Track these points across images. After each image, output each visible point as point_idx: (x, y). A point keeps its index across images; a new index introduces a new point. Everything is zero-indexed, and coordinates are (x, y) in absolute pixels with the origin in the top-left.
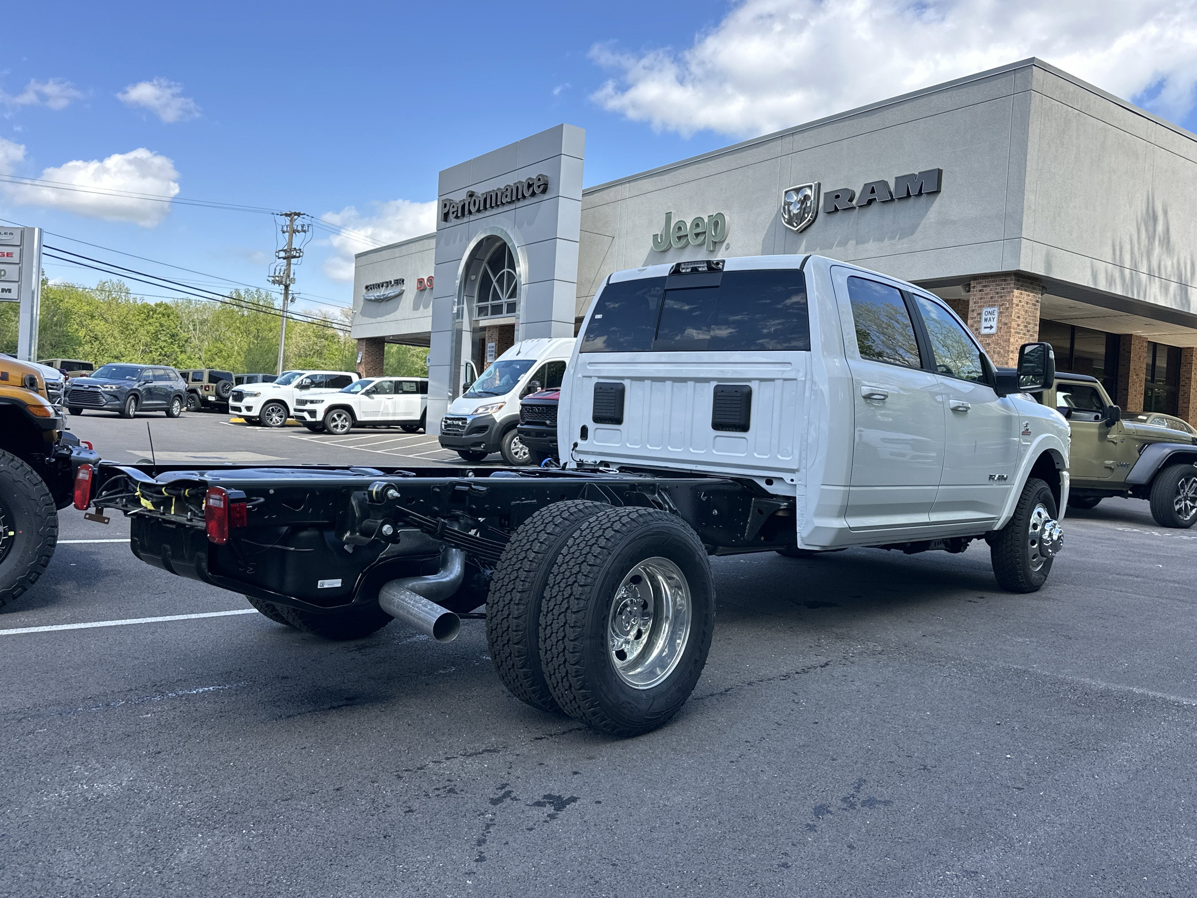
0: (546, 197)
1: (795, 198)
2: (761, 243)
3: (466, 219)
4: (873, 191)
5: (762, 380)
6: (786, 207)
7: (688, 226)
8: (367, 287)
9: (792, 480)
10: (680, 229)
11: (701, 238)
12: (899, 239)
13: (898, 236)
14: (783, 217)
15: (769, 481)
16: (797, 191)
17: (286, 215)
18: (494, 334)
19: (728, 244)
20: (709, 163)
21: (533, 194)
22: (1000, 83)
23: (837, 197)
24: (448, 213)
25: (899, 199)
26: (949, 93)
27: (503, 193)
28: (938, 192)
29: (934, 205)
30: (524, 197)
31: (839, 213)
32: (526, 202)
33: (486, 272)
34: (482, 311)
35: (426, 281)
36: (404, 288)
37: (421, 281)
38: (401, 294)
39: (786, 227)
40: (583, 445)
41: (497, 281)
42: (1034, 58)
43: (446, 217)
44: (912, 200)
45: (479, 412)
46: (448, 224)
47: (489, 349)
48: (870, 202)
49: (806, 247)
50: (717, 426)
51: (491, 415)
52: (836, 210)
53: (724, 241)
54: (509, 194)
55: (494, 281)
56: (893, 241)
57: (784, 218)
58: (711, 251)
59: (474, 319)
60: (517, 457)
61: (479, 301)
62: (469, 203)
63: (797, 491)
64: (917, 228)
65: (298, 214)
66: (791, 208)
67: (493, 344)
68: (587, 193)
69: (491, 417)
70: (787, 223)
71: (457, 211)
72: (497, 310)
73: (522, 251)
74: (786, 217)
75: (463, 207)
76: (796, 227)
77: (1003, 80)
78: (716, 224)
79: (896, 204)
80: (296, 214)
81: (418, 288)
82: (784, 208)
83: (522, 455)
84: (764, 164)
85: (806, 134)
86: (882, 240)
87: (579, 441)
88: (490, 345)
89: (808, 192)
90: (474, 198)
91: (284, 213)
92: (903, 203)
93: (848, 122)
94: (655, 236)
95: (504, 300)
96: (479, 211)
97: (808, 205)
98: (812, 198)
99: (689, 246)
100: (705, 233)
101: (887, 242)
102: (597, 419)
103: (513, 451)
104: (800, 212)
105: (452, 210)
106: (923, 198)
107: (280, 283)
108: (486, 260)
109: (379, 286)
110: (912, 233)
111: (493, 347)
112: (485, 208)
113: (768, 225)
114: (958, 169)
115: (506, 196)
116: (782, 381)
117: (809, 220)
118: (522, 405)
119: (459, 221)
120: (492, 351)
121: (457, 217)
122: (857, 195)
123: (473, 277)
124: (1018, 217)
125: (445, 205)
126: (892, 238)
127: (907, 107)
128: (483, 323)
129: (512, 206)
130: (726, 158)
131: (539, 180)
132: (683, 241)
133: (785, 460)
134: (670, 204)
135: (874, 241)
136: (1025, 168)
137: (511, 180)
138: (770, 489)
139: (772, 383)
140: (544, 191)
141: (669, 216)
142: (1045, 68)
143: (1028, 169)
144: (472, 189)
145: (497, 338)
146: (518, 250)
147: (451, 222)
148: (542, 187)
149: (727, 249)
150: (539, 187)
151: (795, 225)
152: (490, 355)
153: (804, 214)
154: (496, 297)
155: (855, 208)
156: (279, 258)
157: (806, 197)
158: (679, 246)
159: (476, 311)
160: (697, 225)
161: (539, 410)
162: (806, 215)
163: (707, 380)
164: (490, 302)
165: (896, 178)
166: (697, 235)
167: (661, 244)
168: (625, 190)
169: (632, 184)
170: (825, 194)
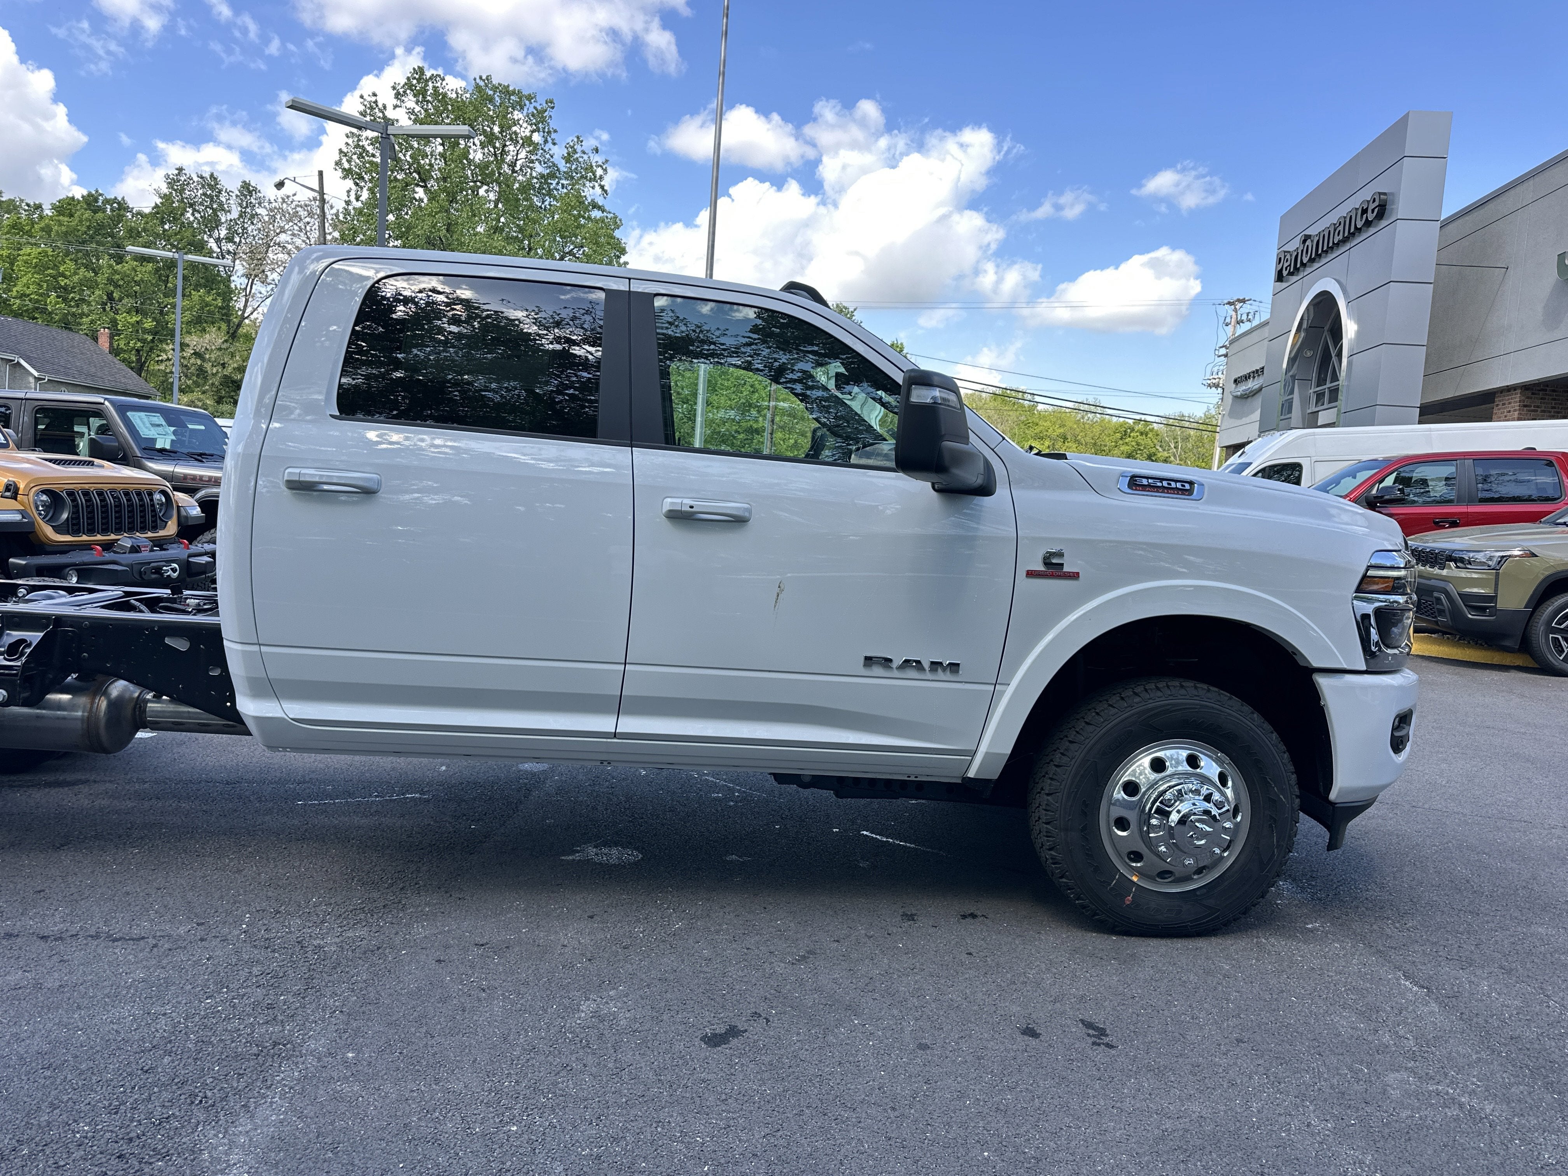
0: (1383, 223)
3: (1300, 275)
8: (1236, 381)
17: (1229, 303)
21: (1368, 224)
24: (1281, 270)
27: (1335, 230)
30: (1357, 230)
43: (1280, 276)
46: (1283, 285)
54: (1341, 228)
55: (1333, 355)
61: (1318, 385)
62: (1302, 251)
65: (1243, 301)
71: (1290, 265)
73: (1352, 307)
75: (1296, 258)
80: (1239, 301)
90: (1307, 244)
91: (1226, 301)
94: (1560, 257)
96: (1311, 260)
105: (1285, 265)
107: (1217, 386)
108: (1326, 328)
109: (1246, 377)
112: (1318, 255)
115: (1339, 233)
119: (1294, 279)
121: (1290, 273)
123: (1309, 354)
125: (1280, 260)
129: (1347, 246)
131: (1376, 199)
140: (1381, 216)
144: (1308, 231)
147: (1285, 281)
148: (1377, 211)
150: (1373, 211)
154: (1334, 377)
156: (1219, 356)
159: (1313, 400)
164: (1327, 386)
168: (1528, 192)
169: (1537, 179)
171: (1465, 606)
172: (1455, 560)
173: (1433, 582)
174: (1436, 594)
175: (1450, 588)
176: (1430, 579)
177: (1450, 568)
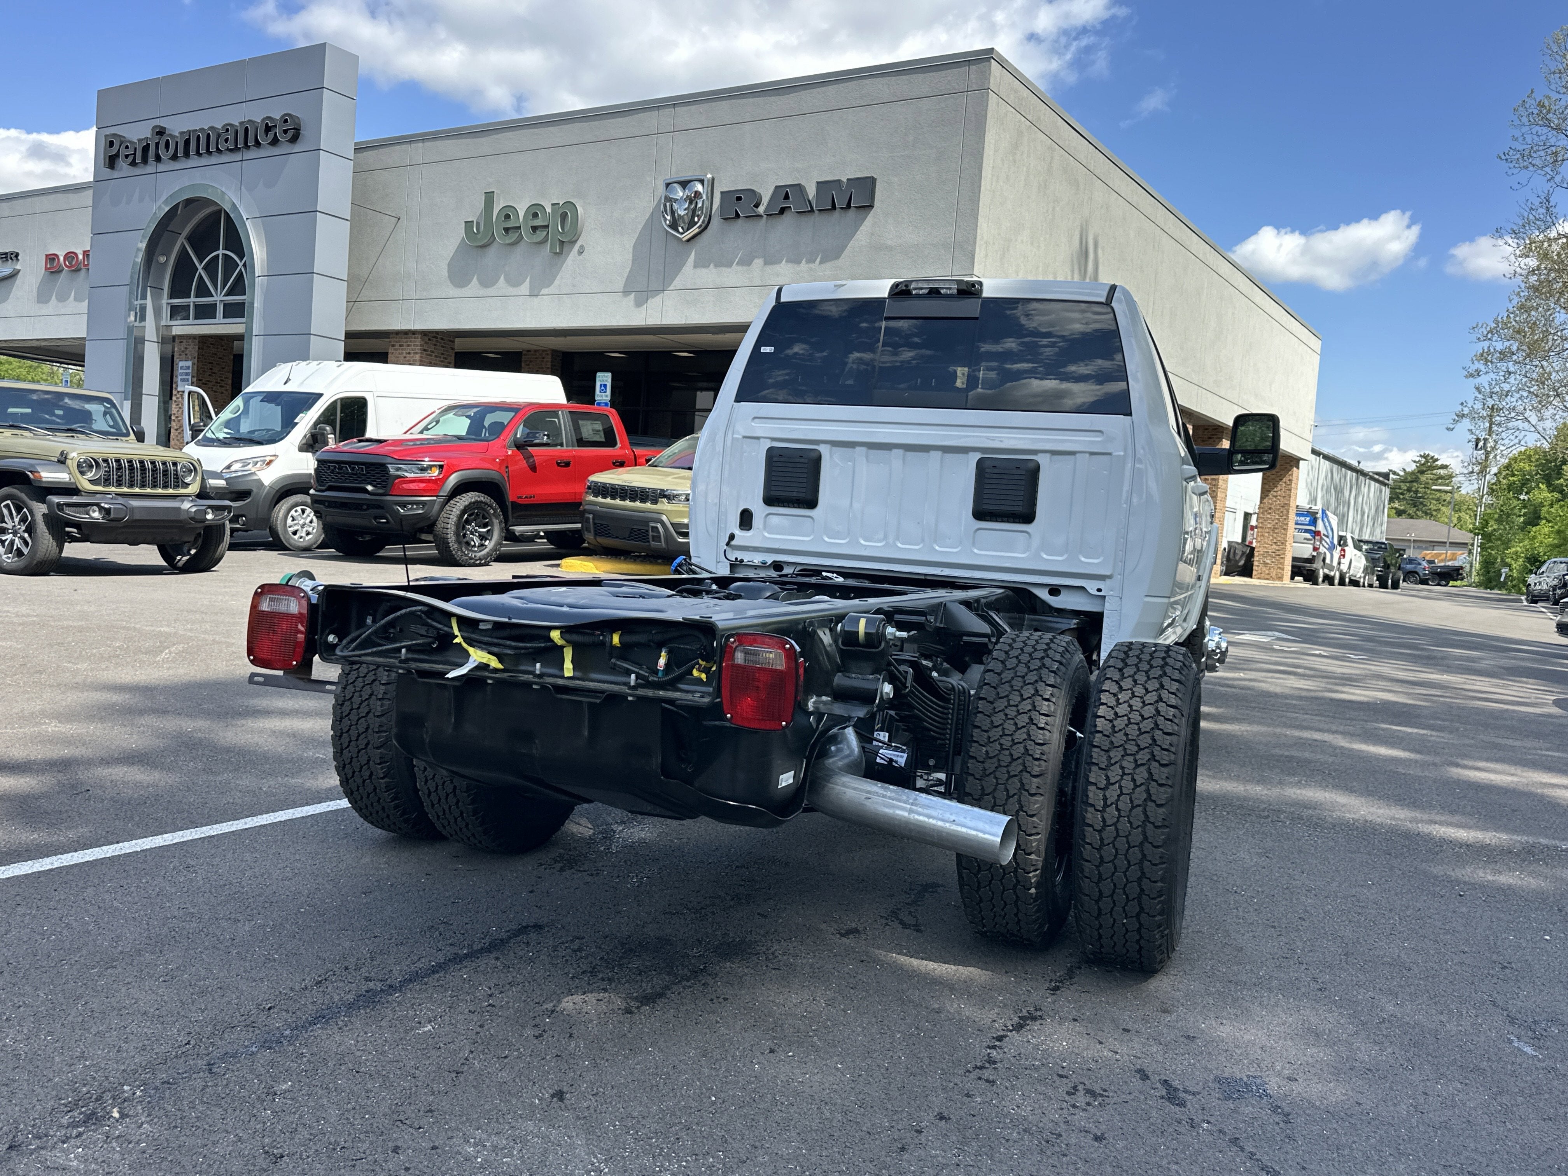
0: (297, 148)
1: (681, 194)
2: (631, 250)
3: (150, 169)
4: (787, 197)
5: (1054, 453)
6: (668, 204)
7: (521, 214)
9: (1099, 590)
10: (507, 217)
11: (541, 234)
12: (821, 263)
13: (818, 259)
14: (664, 216)
15: (1055, 591)
16: (684, 184)
18: (190, 348)
19: (582, 247)
20: (551, 129)
21: (275, 142)
22: (950, 75)
23: (739, 199)
24: (117, 155)
25: (820, 210)
26: (886, 80)
27: (219, 136)
28: (871, 206)
29: (865, 223)
30: (258, 144)
31: (740, 221)
32: (262, 153)
33: (183, 253)
34: (176, 312)
35: (61, 258)
36: (18, 267)
37: (51, 258)
38: (14, 275)
39: (667, 232)
40: (743, 537)
41: (205, 268)
42: (993, 49)
43: (111, 162)
44: (837, 214)
45: (233, 468)
46: (116, 174)
47: (180, 371)
48: (782, 211)
49: (695, 262)
50: (979, 515)
51: (254, 474)
52: (737, 216)
53: (576, 241)
54: (230, 137)
55: (200, 268)
56: (812, 265)
57: (666, 219)
58: (556, 253)
59: (163, 323)
60: (296, 537)
61: (172, 296)
62: (157, 144)
63: (1107, 604)
64: (842, 252)
66: (675, 206)
67: (189, 363)
68: (359, 149)
69: (255, 477)
70: (670, 226)
71: (135, 154)
72: (206, 312)
73: (255, 227)
74: (668, 218)
75: (146, 149)
76: (682, 234)
77: (955, 71)
78: (564, 216)
79: (816, 217)
81: (46, 269)
82: (665, 206)
83: (304, 534)
84: (632, 140)
85: (693, 108)
86: (799, 262)
87: (738, 532)
88: (181, 364)
89: (699, 187)
90: (165, 138)
92: (825, 217)
93: (751, 100)
94: (468, 224)
95: (219, 298)
96: (174, 158)
97: (700, 205)
98: (704, 197)
99: (522, 243)
100: (547, 226)
101: (804, 265)
102: (770, 500)
103: (291, 530)
104: (687, 214)
105: (123, 152)
106: (852, 213)
108: (185, 233)
110: (837, 257)
111: (188, 368)
112: (187, 154)
113: (640, 227)
114: (896, 179)
115: (226, 140)
116: (1087, 455)
117: (700, 226)
118: (319, 461)
119: (137, 171)
120: (187, 374)
121: (133, 164)
122: (765, 200)
123: (162, 259)
124: (970, 248)
125: (111, 144)
126: (811, 261)
127: (831, 90)
128: (177, 331)
129: (237, 156)
130: (577, 125)
131: (286, 121)
132: (513, 236)
133: (1090, 563)
134: (491, 180)
135: (787, 261)
136: (980, 187)
137: (235, 117)
138: (1055, 602)
139: (1072, 457)
140: (294, 139)
141: (489, 197)
142: (1003, 63)
143: (982, 188)
144: (162, 123)
145: (196, 355)
146: (248, 224)
147: (121, 170)
148: (290, 134)
149: (580, 253)
150: (285, 132)
151: (681, 230)
152: (182, 380)
153: (693, 217)
154: (203, 291)
155: (760, 216)
157: (697, 194)
158: (507, 242)
159: (166, 312)
160: (535, 215)
161: (353, 469)
162: (696, 219)
163: (964, 450)
164: (192, 300)
165: (818, 183)
166: (535, 229)
167: (479, 236)
168: (418, 151)
169: (427, 144)
170: (722, 193)
171: (677, 532)
172: (665, 496)
173: (646, 514)
174: (652, 524)
175: (664, 518)
176: (643, 512)
177: (662, 502)
